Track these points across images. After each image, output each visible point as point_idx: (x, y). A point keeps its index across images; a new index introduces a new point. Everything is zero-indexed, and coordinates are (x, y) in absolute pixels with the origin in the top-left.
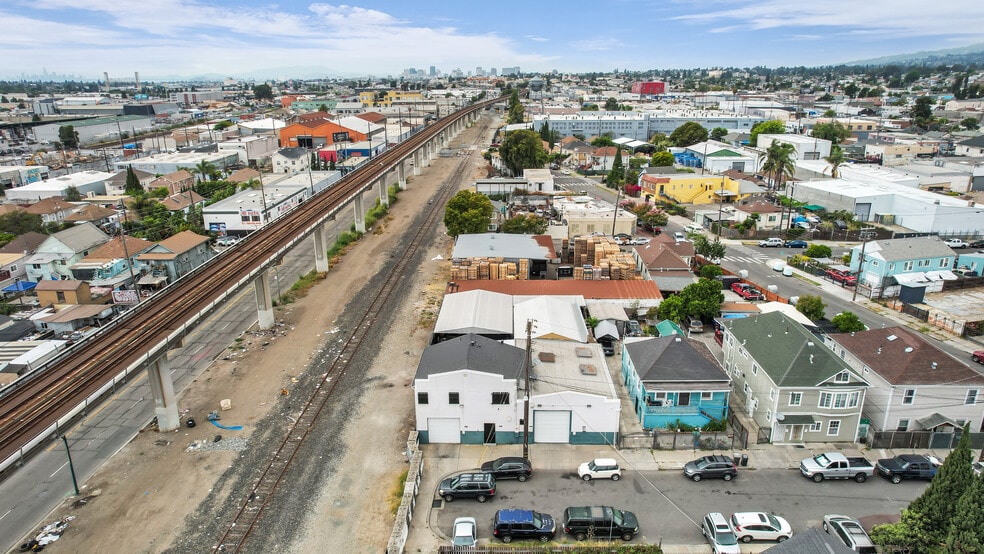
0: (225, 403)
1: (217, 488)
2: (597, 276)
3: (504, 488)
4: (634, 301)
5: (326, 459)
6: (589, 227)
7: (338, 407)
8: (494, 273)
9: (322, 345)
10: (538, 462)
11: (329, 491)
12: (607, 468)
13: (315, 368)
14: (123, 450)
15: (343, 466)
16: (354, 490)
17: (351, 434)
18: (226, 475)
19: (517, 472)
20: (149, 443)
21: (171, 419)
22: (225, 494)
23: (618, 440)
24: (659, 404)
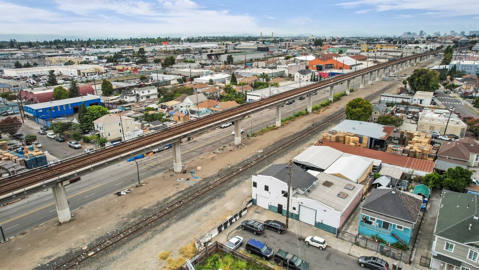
0: (199, 168)
1: (173, 196)
2: (399, 153)
3: (268, 233)
4: (411, 170)
5: (215, 197)
6: (431, 127)
7: (235, 181)
8: (347, 141)
9: (251, 156)
10: (294, 228)
11: (204, 210)
12: (318, 242)
13: (239, 165)
14: (160, 174)
15: (217, 202)
16: (214, 212)
17: (230, 193)
18: (179, 192)
19: (282, 230)
20: (168, 175)
21: (178, 167)
22: (174, 198)
23: (338, 233)
24: (370, 223)
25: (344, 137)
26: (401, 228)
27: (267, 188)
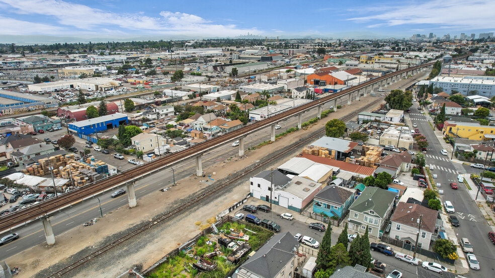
0: (214, 173)
1: (199, 191)
2: (353, 163)
3: (259, 212)
4: (358, 174)
5: (226, 192)
7: (239, 182)
8: (320, 153)
9: (251, 165)
10: (275, 209)
11: (219, 199)
12: (288, 216)
13: (242, 171)
14: (187, 178)
15: (228, 195)
16: (226, 201)
17: (235, 190)
18: (202, 189)
19: (268, 210)
20: (193, 178)
21: (200, 173)
22: (199, 193)
23: (301, 211)
24: (320, 206)
25: (318, 151)
26: (336, 208)
27: (259, 186)
